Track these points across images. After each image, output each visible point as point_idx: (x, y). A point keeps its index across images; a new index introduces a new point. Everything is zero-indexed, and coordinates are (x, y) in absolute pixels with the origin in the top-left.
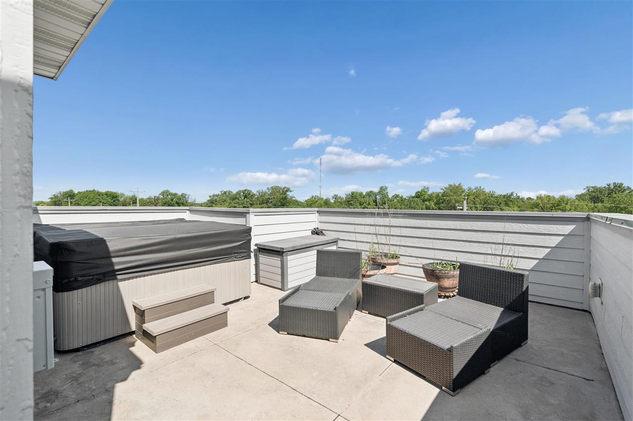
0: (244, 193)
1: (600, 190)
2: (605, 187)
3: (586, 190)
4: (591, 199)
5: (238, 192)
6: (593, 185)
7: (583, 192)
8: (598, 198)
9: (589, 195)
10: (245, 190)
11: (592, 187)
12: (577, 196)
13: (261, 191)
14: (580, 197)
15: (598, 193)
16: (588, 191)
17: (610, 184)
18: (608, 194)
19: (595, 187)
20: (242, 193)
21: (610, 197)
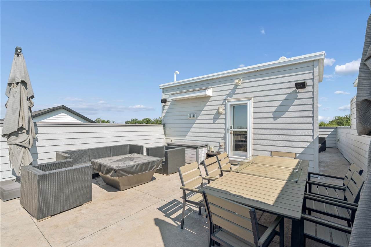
0: (146, 120)
1: (342, 119)
2: (344, 117)
3: (334, 119)
4: (337, 123)
5: (143, 120)
6: (338, 116)
7: (333, 119)
8: (341, 123)
9: (336, 121)
10: (147, 119)
11: (337, 117)
12: (330, 122)
13: (156, 119)
14: (331, 123)
15: (341, 120)
16: (336, 119)
17: (347, 116)
18: (346, 121)
19: (339, 117)
20: (145, 120)
21: (347, 122)
